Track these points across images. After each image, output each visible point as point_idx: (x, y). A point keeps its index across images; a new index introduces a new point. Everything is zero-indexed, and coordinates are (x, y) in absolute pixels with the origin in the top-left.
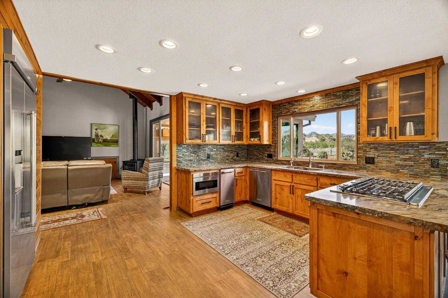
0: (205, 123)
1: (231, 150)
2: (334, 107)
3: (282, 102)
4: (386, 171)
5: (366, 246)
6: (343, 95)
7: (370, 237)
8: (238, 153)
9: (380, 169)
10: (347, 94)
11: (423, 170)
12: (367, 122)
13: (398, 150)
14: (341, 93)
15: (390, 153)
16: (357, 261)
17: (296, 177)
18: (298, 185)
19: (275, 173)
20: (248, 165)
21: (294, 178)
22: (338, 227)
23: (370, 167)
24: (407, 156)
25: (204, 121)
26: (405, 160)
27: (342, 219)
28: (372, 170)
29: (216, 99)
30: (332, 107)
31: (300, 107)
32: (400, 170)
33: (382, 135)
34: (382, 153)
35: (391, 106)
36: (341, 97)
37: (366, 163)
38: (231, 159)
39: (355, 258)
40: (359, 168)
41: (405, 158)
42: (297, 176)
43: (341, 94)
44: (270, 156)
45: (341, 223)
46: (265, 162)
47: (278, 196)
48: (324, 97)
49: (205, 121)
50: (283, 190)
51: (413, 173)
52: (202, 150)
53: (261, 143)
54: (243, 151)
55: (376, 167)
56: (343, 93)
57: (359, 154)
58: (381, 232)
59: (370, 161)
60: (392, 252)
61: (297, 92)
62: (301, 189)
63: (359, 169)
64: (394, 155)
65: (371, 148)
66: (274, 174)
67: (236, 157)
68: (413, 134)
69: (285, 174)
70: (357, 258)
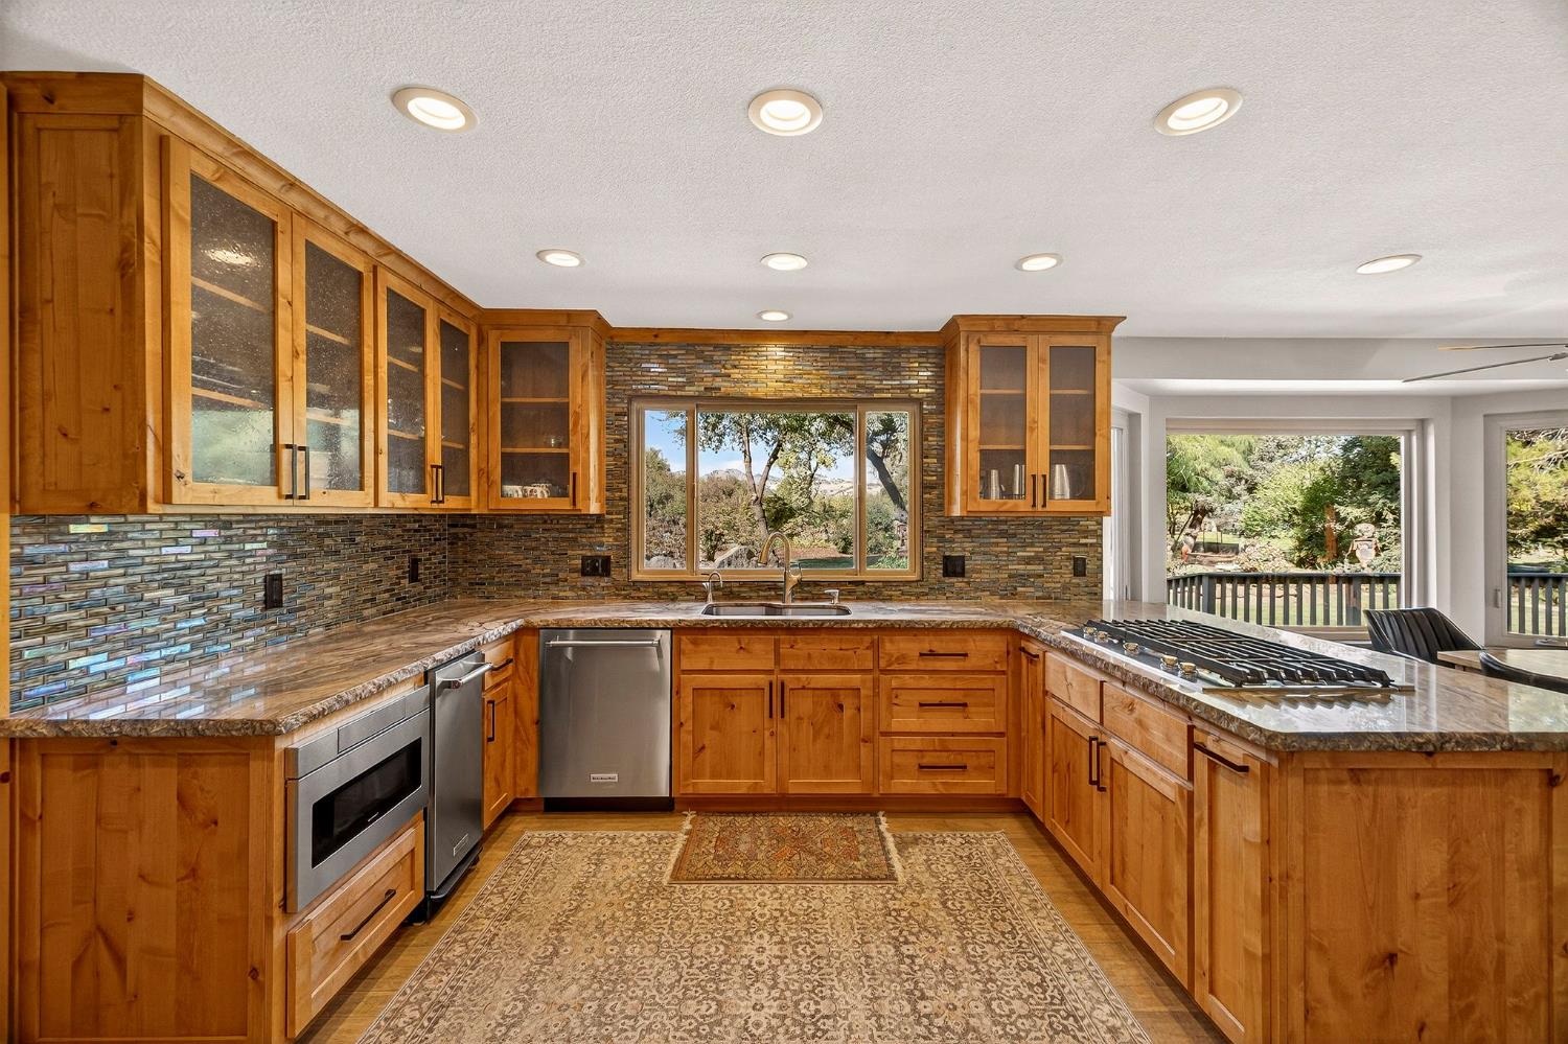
0: (301, 366)
1: (386, 548)
2: (859, 395)
3: (658, 340)
4: (991, 595)
5: (1445, 846)
6: (883, 362)
7: (1454, 816)
8: (415, 562)
9: (977, 589)
10: (894, 360)
11: (1059, 585)
12: (979, 454)
13: (1014, 536)
14: (878, 354)
15: (997, 544)
16: (1424, 902)
17: (792, 647)
18: (803, 677)
19: (695, 643)
20: (537, 620)
21: (784, 649)
22: (1367, 814)
23: (952, 585)
24: (1030, 552)
25: (296, 354)
26: (1028, 561)
27: (1377, 782)
28: (959, 595)
29: (363, 231)
30: (849, 395)
31: (736, 374)
32: (1019, 589)
33: (1007, 493)
34: (981, 545)
35: (1034, 419)
36: (878, 367)
37: (946, 574)
38: (387, 595)
39: (1417, 896)
40: (927, 591)
41: (1029, 557)
42: (795, 641)
43: (876, 355)
44: (597, 567)
45: (1375, 797)
46: (568, 594)
47: (710, 738)
48: (828, 355)
49: (303, 357)
50: (733, 706)
51: (1040, 594)
52: (230, 557)
53: (579, 506)
54: (433, 549)
55: (968, 583)
56: (884, 353)
57: (927, 549)
58: (1481, 790)
59: (954, 567)
60: (1503, 838)
61: (759, 315)
62: (814, 689)
63: (927, 595)
64: (1006, 549)
65: (956, 532)
66: (690, 646)
67: (405, 582)
68: (1068, 496)
69: (745, 639)
70: (1422, 893)
